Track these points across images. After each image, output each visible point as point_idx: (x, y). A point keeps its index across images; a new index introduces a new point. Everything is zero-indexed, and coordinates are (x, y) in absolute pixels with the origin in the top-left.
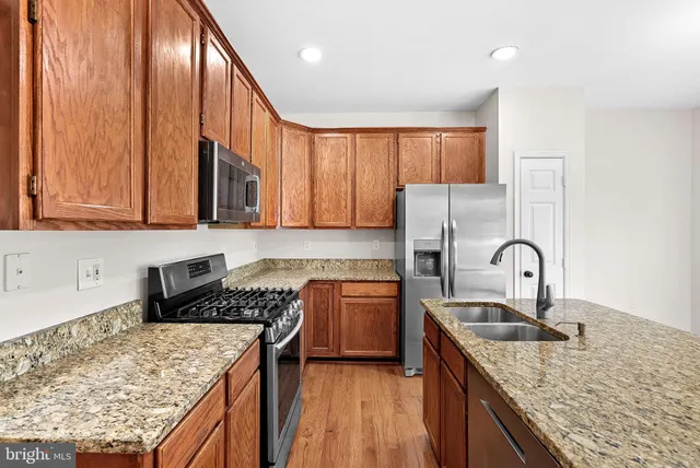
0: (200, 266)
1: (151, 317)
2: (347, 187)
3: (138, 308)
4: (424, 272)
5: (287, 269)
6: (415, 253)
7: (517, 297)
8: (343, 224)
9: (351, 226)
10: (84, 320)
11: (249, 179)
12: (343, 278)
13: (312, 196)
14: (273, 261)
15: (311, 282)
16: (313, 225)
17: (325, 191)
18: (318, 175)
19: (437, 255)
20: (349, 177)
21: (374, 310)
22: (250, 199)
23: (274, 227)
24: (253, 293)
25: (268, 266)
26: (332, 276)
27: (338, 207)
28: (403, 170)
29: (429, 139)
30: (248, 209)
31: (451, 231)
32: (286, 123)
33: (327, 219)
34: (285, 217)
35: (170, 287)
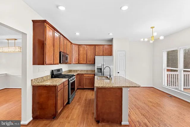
0: (59, 70)
1: (52, 77)
2: (85, 56)
3: (50, 76)
4: (99, 72)
5: (74, 72)
6: (97, 69)
7: (117, 76)
8: (85, 63)
9: (86, 63)
10: (45, 77)
11: (66, 56)
12: (84, 73)
13: (79, 57)
14: (71, 70)
15: (78, 74)
16: (79, 63)
17: (81, 57)
18: (80, 53)
19: (101, 69)
20: (86, 54)
21: (90, 79)
22: (67, 59)
23: (71, 64)
24: (67, 75)
25: (70, 71)
26: (82, 73)
27: (84, 60)
28: (96, 53)
29: (101, 47)
30: (66, 61)
31: (103, 65)
32: (73, 44)
33: (82, 62)
34: (73, 62)
35: (55, 73)
